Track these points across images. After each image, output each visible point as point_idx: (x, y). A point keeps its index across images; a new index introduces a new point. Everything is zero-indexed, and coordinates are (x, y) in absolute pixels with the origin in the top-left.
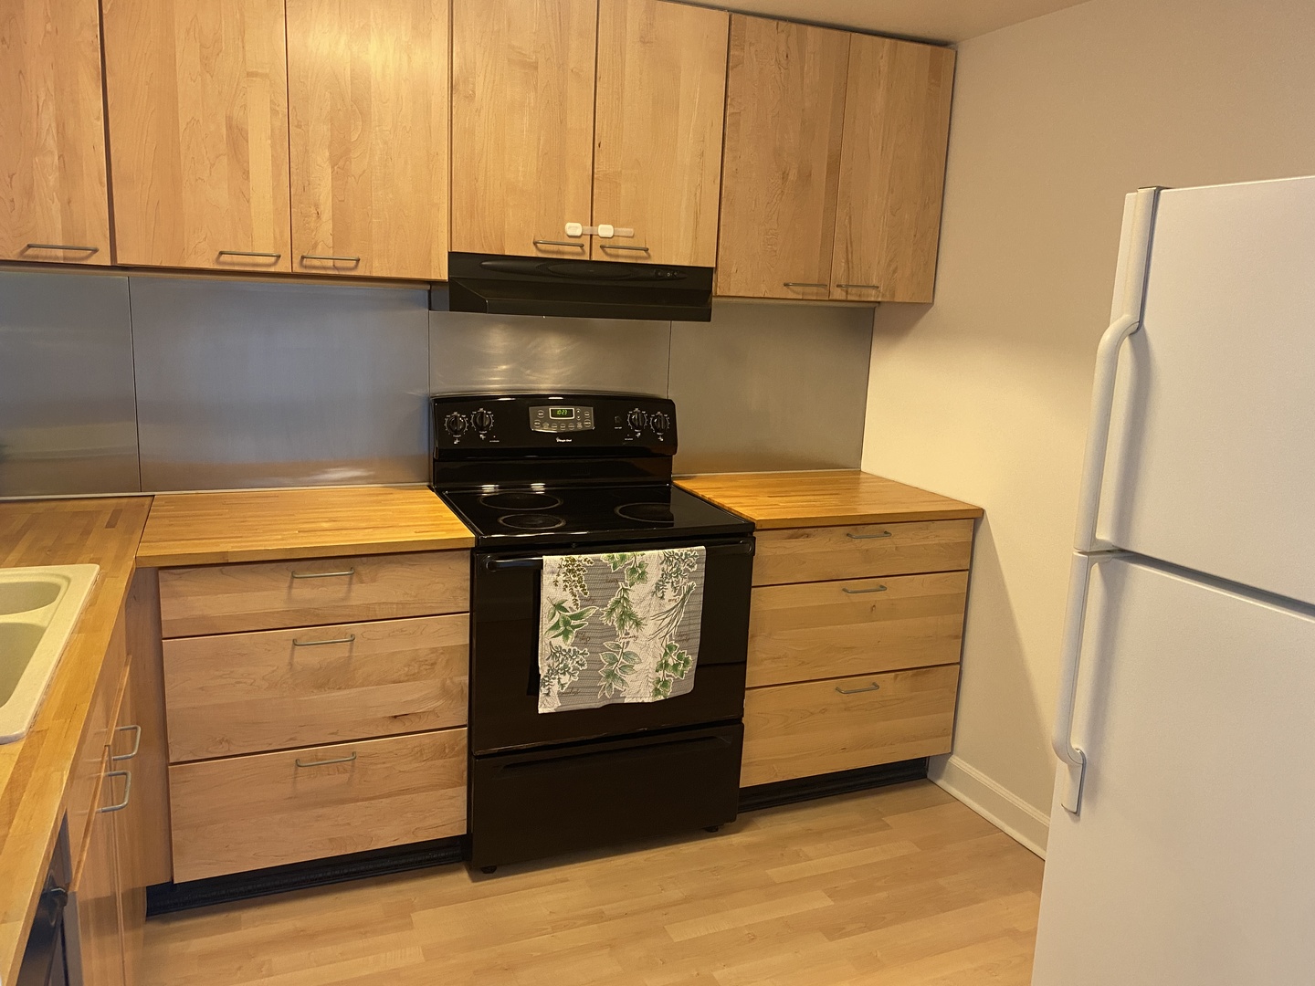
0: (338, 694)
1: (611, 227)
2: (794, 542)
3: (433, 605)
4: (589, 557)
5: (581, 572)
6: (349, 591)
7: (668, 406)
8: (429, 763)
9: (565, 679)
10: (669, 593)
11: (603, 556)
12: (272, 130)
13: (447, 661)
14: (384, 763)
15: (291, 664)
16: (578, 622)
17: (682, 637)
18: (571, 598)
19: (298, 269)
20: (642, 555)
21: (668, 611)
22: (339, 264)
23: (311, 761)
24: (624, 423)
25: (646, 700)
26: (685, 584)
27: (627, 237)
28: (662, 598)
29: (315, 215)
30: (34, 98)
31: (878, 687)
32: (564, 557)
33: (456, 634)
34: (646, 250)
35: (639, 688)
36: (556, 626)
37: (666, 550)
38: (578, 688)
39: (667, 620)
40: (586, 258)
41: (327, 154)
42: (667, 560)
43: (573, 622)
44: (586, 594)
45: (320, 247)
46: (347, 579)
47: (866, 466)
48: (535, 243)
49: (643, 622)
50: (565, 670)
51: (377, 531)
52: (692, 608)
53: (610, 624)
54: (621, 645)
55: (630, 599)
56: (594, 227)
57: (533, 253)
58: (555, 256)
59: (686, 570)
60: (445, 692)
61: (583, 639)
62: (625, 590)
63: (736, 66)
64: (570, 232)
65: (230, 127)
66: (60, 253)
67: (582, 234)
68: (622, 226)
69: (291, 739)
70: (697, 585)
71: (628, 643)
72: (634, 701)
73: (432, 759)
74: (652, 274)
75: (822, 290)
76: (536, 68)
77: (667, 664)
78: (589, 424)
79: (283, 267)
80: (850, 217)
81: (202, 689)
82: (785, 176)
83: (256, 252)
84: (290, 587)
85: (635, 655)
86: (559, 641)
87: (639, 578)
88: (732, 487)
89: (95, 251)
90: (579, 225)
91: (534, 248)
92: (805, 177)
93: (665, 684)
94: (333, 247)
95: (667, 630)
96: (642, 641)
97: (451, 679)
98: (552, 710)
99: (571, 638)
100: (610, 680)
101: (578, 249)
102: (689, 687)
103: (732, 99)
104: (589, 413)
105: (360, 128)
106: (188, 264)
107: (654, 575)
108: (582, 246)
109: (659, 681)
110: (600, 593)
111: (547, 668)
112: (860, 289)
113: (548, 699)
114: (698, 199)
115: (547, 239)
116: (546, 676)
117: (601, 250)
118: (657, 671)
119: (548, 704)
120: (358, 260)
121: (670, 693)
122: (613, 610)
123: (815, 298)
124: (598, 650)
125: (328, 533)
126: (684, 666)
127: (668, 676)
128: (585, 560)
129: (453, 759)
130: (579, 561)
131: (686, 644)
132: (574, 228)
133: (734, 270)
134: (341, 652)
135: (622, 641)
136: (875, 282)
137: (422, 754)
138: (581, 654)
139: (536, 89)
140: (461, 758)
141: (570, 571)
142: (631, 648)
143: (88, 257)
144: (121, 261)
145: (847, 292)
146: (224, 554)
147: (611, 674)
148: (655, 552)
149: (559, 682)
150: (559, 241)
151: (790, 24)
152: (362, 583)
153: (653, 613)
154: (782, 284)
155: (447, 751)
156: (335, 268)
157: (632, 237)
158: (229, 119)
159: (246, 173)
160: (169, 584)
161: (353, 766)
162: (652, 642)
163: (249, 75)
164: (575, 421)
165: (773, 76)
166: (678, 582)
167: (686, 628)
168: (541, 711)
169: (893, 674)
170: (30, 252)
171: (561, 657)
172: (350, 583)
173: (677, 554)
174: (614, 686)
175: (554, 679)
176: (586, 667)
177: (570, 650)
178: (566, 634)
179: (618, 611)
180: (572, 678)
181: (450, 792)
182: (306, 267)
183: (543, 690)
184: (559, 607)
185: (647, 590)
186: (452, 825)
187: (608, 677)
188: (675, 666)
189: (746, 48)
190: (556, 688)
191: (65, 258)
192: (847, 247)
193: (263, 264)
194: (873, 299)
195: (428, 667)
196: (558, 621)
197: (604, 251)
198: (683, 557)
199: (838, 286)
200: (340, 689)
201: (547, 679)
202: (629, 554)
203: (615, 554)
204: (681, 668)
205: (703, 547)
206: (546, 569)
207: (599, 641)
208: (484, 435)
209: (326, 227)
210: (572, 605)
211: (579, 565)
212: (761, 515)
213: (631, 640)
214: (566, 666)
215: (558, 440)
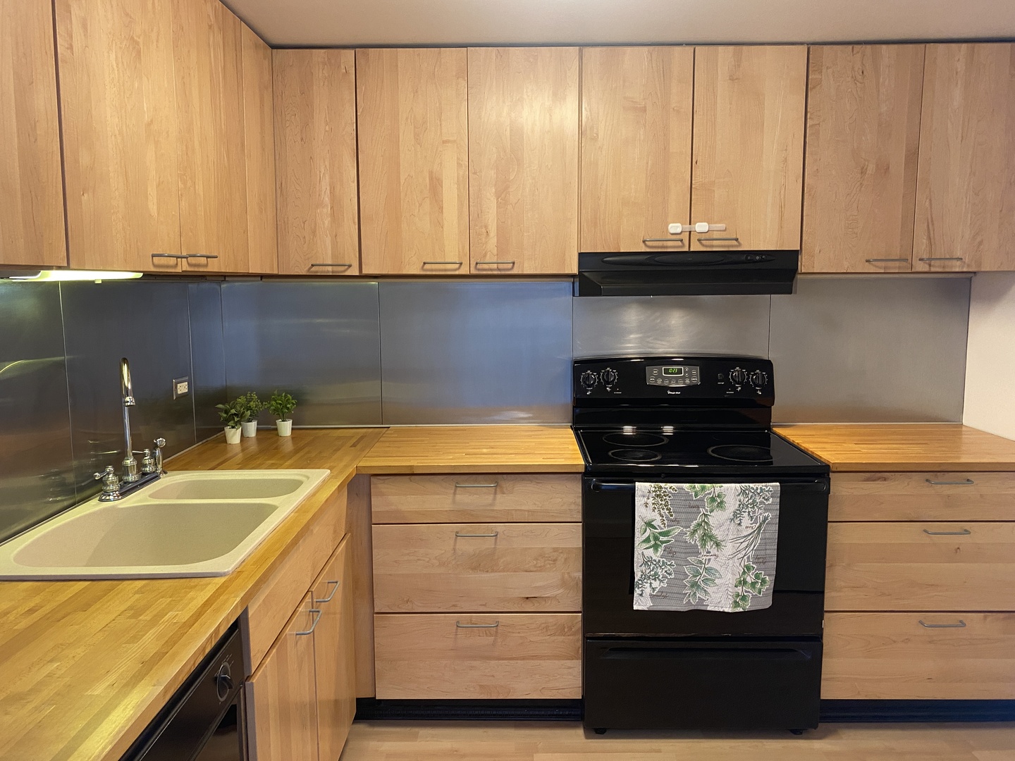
0: (486, 575)
1: (706, 224)
2: (871, 485)
3: (554, 514)
4: (674, 485)
5: (667, 498)
6: (494, 499)
7: (767, 366)
8: (553, 638)
9: (656, 584)
10: (746, 521)
11: (686, 486)
12: (458, 178)
13: (566, 559)
14: (519, 633)
15: (454, 549)
16: (665, 539)
17: (759, 560)
18: (659, 518)
19: (474, 272)
20: (721, 487)
21: (745, 537)
22: (501, 266)
23: (468, 623)
24: (726, 379)
25: (726, 610)
26: (761, 514)
27: (720, 231)
28: (739, 524)
29: (485, 234)
30: (318, 173)
31: (965, 625)
32: (653, 484)
33: (572, 537)
34: (737, 240)
35: (720, 599)
36: (647, 540)
37: (743, 485)
38: (667, 593)
39: (745, 544)
40: (686, 249)
41: (494, 190)
42: (743, 492)
43: (661, 538)
44: (672, 516)
45: (488, 256)
46: (493, 490)
47: (966, 420)
48: (644, 242)
49: (723, 543)
50: (656, 577)
51: (517, 456)
52: (767, 535)
53: (693, 543)
54: (704, 561)
55: (711, 523)
56: (692, 226)
57: (643, 249)
58: (659, 250)
59: (761, 503)
60: (564, 584)
61: (669, 552)
62: (706, 515)
63: (814, 87)
64: (672, 231)
65: (431, 179)
66: (330, 268)
67: (682, 232)
68: (716, 223)
69: (454, 606)
70: (773, 515)
71: (709, 560)
72: (716, 609)
73: (554, 635)
74: (743, 258)
75: (904, 264)
76: (645, 111)
77: (745, 582)
78: (696, 380)
79: (464, 271)
80: (930, 200)
81: (396, 562)
82: (863, 171)
83: (447, 261)
84: (455, 494)
85: (716, 571)
86: (650, 553)
87: (718, 506)
88: (825, 435)
89: (350, 266)
90: (679, 224)
91: (643, 245)
92: (883, 169)
93: (744, 598)
94: (497, 255)
95: (744, 552)
96: (722, 559)
97: (568, 573)
98: (645, 608)
99: (660, 551)
100: (694, 589)
101: (680, 243)
102: (767, 603)
103: (811, 114)
104: (696, 371)
105: (516, 170)
106: (405, 272)
107: (732, 504)
108: (681, 241)
109: (738, 595)
110: (683, 516)
111: (640, 574)
112: (942, 261)
113: (642, 598)
114: (782, 196)
115: (653, 238)
116: (639, 580)
117: (698, 242)
118: (736, 586)
119: (641, 603)
120: (514, 263)
121: (748, 606)
122: (695, 531)
123: (897, 271)
124: (683, 563)
125: (486, 456)
126: (761, 585)
127: (746, 592)
128: (670, 488)
129: (571, 637)
130: (665, 488)
131: (762, 566)
132: (675, 228)
133: (817, 250)
134: (489, 544)
135: (705, 558)
136: (958, 254)
137: (547, 631)
138: (670, 565)
139: (645, 126)
140: (577, 637)
141: (658, 496)
142: (712, 564)
143: (345, 271)
144: (365, 272)
145: (930, 265)
146: (411, 467)
147: (694, 585)
148: (733, 485)
149: (651, 586)
150: (664, 238)
151: (864, 46)
152: (504, 493)
153: (731, 537)
154: (865, 261)
155: (566, 630)
156: (499, 269)
157: (725, 230)
158: (431, 173)
159: (441, 208)
160: (379, 486)
161: (497, 632)
162: (731, 561)
163: (444, 142)
164: (684, 378)
165: (850, 90)
166: (754, 512)
167: (763, 553)
168: (635, 607)
169: (982, 614)
170: (314, 269)
171: (652, 566)
172: (495, 493)
173: (753, 488)
174: (698, 595)
175: (647, 583)
176: (673, 576)
177: (659, 561)
178: (656, 547)
179: (700, 532)
180: (662, 584)
181: (569, 663)
182: (479, 270)
183: (637, 591)
184: (649, 524)
185: (726, 517)
186: (571, 690)
187: (692, 586)
188: (753, 584)
189: (824, 71)
190: (648, 591)
191: (333, 272)
192: (928, 226)
193: (451, 269)
194: (957, 270)
195: (551, 562)
196: (649, 536)
197: (701, 243)
198: (759, 491)
199: (920, 260)
200: (487, 571)
201: (640, 582)
202: (709, 485)
203: (696, 485)
204: (758, 586)
205: (778, 484)
206: (638, 493)
207: (683, 555)
208: (610, 388)
209: (493, 241)
210: (660, 524)
211: (665, 492)
212: (838, 459)
213: (713, 558)
214: (656, 574)
215: (669, 393)
